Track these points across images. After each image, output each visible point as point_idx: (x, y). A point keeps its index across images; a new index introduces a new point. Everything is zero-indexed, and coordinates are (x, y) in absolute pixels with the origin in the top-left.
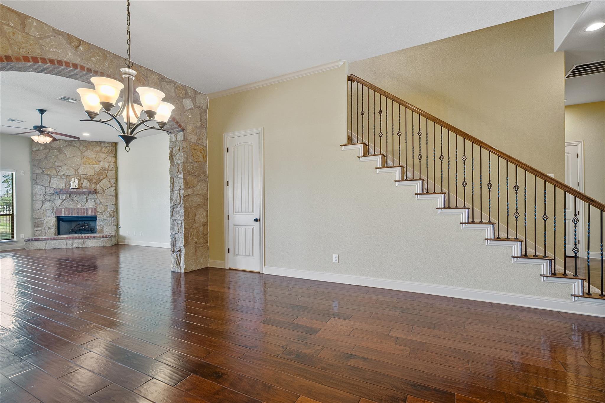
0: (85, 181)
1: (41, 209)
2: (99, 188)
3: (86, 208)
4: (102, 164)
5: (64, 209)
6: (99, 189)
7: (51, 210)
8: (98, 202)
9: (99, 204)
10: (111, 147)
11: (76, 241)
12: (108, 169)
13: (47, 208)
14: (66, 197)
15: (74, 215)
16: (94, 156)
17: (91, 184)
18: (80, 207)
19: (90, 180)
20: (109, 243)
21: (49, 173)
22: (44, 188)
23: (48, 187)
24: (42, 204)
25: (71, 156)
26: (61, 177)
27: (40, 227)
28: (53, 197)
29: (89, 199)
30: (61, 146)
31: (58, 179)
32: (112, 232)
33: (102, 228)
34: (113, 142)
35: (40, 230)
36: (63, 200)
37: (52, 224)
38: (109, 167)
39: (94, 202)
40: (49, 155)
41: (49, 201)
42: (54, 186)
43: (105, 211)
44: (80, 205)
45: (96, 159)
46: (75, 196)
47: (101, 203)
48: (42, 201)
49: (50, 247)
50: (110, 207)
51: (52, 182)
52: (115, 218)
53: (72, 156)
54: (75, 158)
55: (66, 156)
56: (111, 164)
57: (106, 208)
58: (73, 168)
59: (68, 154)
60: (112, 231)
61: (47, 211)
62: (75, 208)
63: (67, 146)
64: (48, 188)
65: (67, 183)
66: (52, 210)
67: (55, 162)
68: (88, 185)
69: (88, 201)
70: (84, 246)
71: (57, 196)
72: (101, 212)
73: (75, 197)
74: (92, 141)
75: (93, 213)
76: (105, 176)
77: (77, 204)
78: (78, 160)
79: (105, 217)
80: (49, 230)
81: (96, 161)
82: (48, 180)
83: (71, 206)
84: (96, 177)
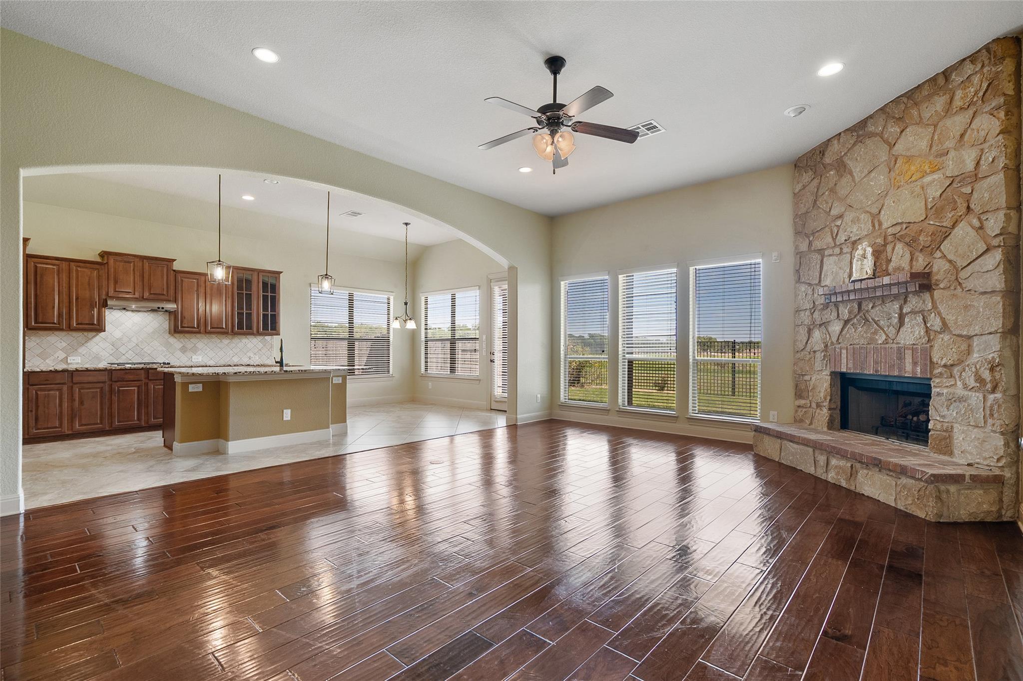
0: (899, 247)
1: (807, 349)
2: (940, 267)
3: (899, 349)
4: (951, 167)
5: (845, 352)
6: (939, 271)
7: (821, 353)
8: (935, 323)
9: (940, 333)
10: (985, 70)
11: (834, 462)
12: (975, 177)
13: (816, 348)
14: (850, 312)
15: (866, 372)
16: (924, 144)
17: (917, 254)
18: (883, 343)
19: (911, 243)
20: (925, 506)
21: (818, 244)
22: (810, 291)
23: (816, 285)
24: (807, 335)
25: (863, 175)
26: (841, 249)
27: (804, 399)
28: (827, 314)
29: (907, 314)
30: (841, 152)
31: (836, 257)
32: (985, 459)
33: (946, 431)
34: (997, 40)
35: (803, 407)
36: (846, 322)
37: (822, 395)
38: (978, 163)
39: (923, 325)
40: (820, 193)
41: (820, 325)
42: (828, 281)
43: (962, 361)
44: (884, 337)
45: (934, 148)
46: (870, 306)
47: (945, 326)
48: (808, 326)
49: (787, 459)
50: (979, 345)
51: (824, 268)
52: (998, 395)
53: (866, 172)
54: (873, 174)
55: (854, 180)
56: (987, 145)
57: (964, 347)
58: (868, 212)
59: (858, 170)
60: (986, 455)
61: (816, 356)
62: (871, 348)
63: (854, 145)
64: (818, 287)
66: (823, 354)
67: (830, 210)
68: (905, 264)
69: (907, 320)
70: (853, 488)
71: (834, 309)
72: (945, 366)
73: (872, 308)
74: (919, 85)
75: (919, 369)
76: (962, 210)
77: (875, 333)
78: (880, 180)
79: (959, 391)
80: (818, 411)
81: (931, 158)
82: (818, 266)
83: (862, 342)
84: (932, 223)
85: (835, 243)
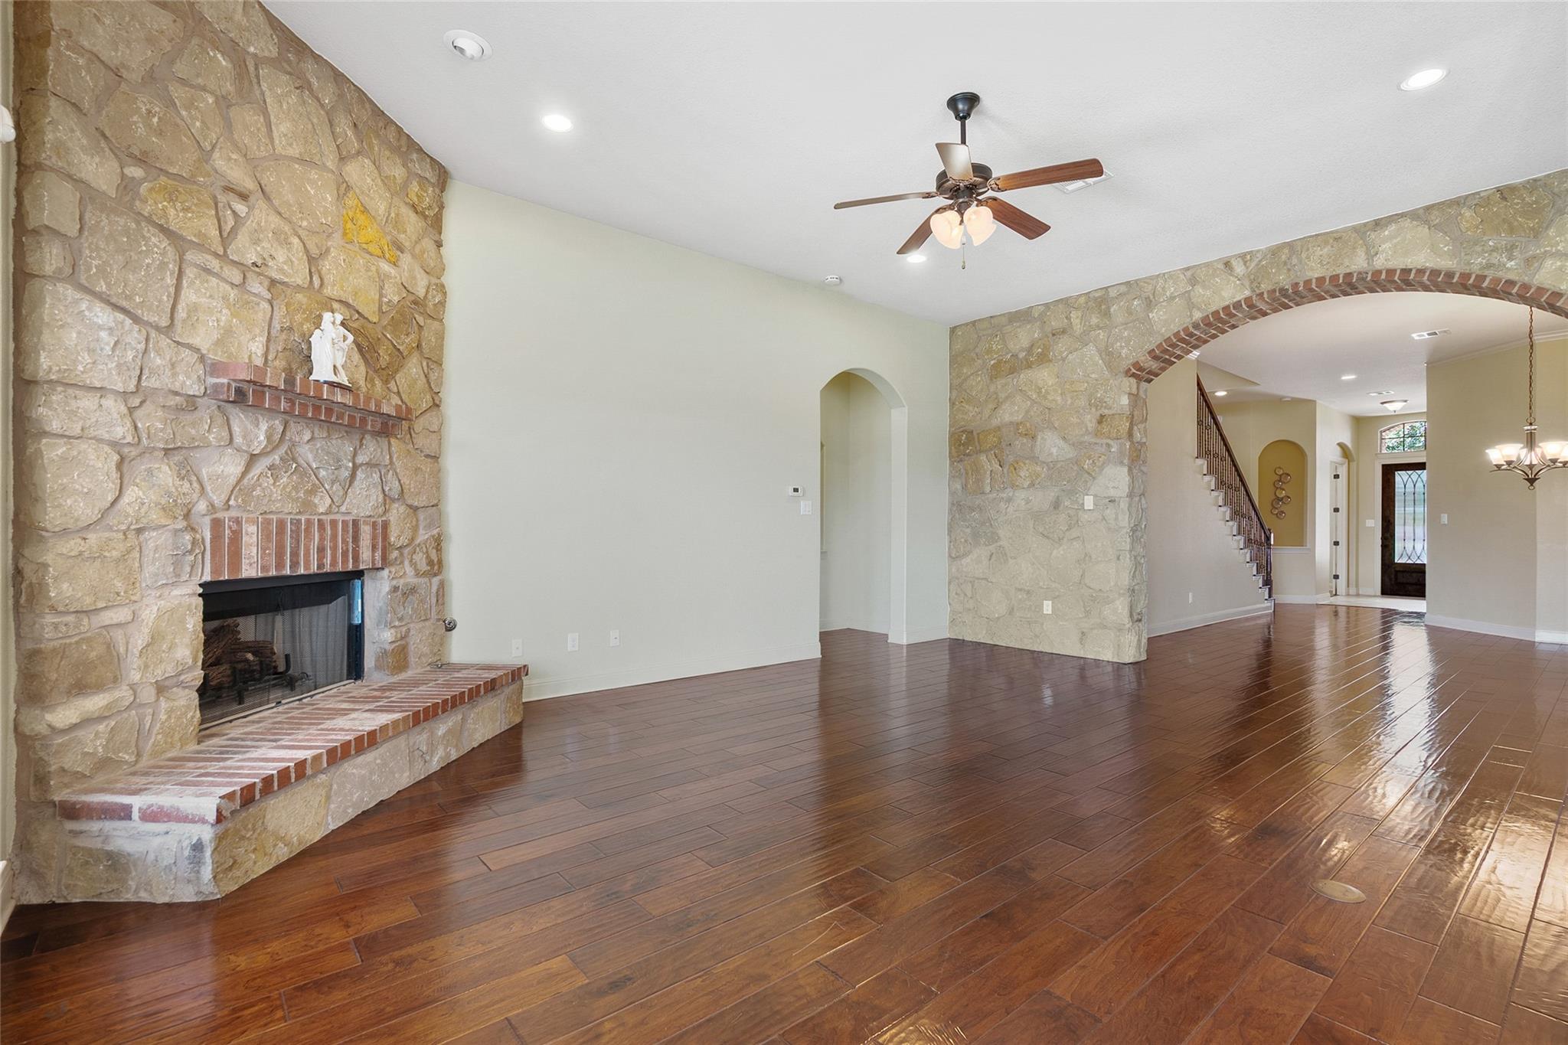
1: (112, 520)
5: (253, 529)
7: (176, 531)
8: (394, 485)
9: (395, 501)
13: (155, 516)
14: (269, 438)
15: (302, 571)
19: (366, 349)
21: (175, 218)
22: (134, 337)
23: (161, 330)
24: (115, 475)
26: (243, 277)
28: (193, 425)
29: (362, 464)
31: (227, 288)
33: (405, 637)
35: (101, 719)
37: (182, 653)
39: (380, 487)
41: (167, 451)
42: (203, 339)
43: (413, 539)
44: (328, 501)
45: (390, 227)
46: (307, 437)
47: (402, 492)
48: (114, 445)
49: (345, 811)
50: (425, 519)
51: (189, 296)
52: (441, 577)
53: (294, 151)
54: (311, 173)
55: (268, 138)
57: (415, 521)
58: (298, 238)
59: (279, 128)
60: (436, 649)
61: (152, 539)
62: (308, 521)
64: (164, 341)
65: (274, 332)
67: (211, 152)
69: (358, 474)
70: (463, 751)
71: (219, 420)
72: (398, 548)
73: (309, 441)
77: (312, 492)
78: (322, 198)
79: (411, 579)
80: (164, 704)
81: (388, 239)
82: (170, 281)
83: (289, 507)
84: (388, 335)
85: (225, 251)
